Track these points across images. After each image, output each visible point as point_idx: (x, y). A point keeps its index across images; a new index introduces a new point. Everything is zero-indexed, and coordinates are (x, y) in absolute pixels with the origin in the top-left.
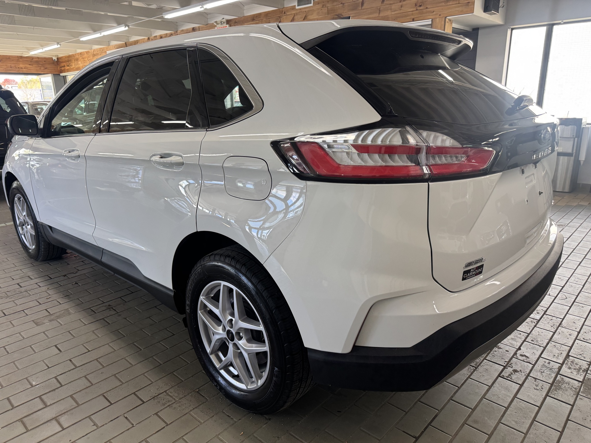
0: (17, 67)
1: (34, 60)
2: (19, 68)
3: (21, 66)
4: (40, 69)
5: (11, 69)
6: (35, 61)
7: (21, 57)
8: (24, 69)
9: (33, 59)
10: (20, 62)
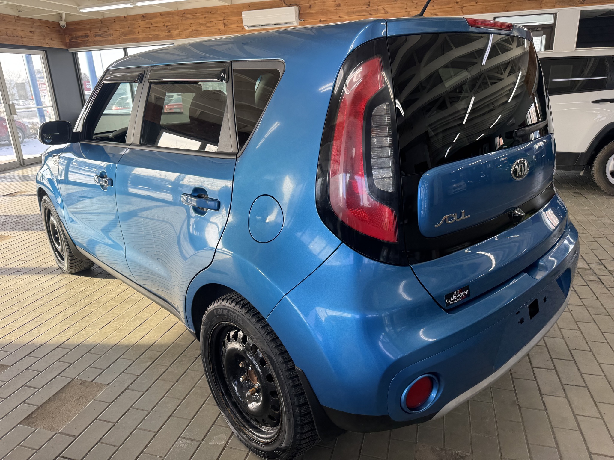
0: (14, 35)
1: (35, 24)
2: (17, 36)
3: (20, 33)
4: (44, 39)
5: (7, 37)
6: (37, 26)
7: (18, 18)
8: (25, 39)
9: (34, 22)
10: (18, 26)
